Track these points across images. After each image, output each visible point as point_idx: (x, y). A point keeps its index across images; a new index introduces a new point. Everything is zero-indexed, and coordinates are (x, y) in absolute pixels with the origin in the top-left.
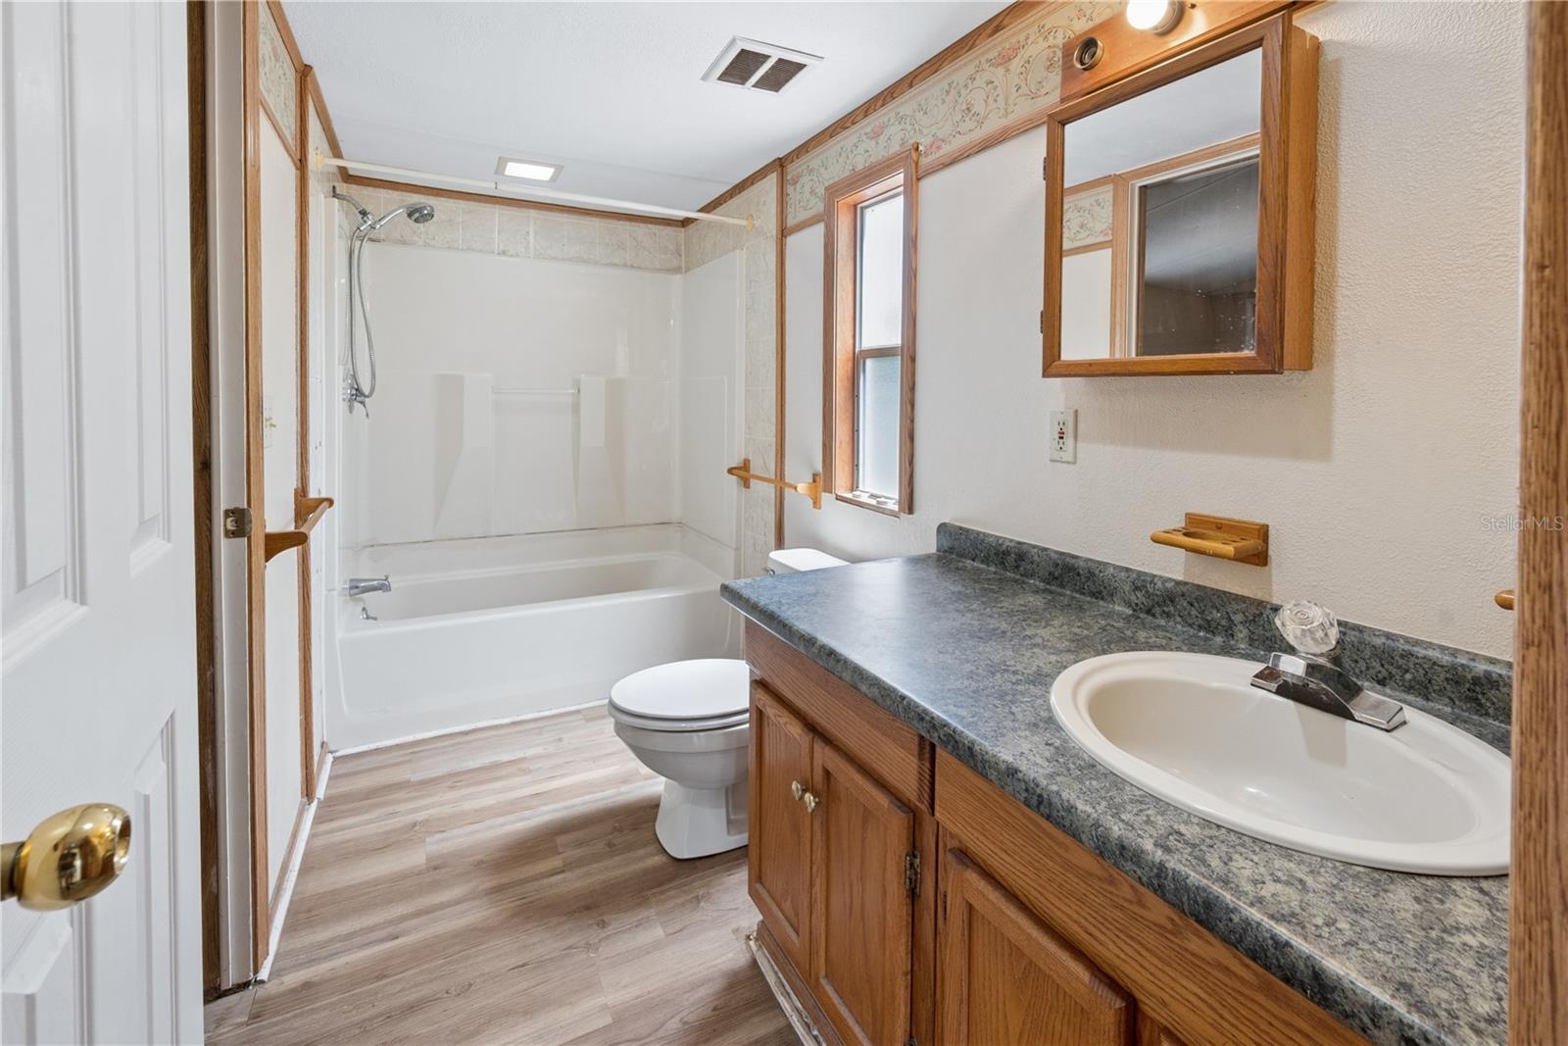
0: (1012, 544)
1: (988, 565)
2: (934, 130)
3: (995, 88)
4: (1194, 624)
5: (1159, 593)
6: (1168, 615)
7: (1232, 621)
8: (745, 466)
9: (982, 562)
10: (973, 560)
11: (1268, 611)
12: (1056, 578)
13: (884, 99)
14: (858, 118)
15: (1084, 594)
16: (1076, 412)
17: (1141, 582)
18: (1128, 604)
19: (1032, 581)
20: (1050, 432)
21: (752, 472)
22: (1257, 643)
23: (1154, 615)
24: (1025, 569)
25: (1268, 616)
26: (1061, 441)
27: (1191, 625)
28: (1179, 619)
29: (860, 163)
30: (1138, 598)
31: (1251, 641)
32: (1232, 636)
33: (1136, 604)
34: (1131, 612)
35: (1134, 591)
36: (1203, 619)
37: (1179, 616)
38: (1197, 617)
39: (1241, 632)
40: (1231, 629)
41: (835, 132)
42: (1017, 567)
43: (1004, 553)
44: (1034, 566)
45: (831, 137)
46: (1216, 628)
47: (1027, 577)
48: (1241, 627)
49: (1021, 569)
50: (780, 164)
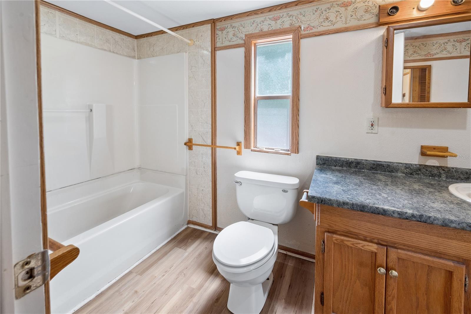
0: (354, 160)
1: (342, 167)
2: (308, 23)
3: (340, 14)
4: (427, 175)
5: (415, 168)
6: (418, 174)
7: (441, 173)
8: (190, 140)
9: (340, 167)
10: (335, 166)
11: (452, 169)
12: (374, 168)
13: (282, 7)
14: (265, 12)
15: (386, 172)
16: (378, 118)
17: (408, 166)
18: (404, 173)
19: (363, 171)
20: (367, 125)
21: (193, 143)
22: (448, 178)
23: (413, 175)
24: (360, 167)
25: (452, 170)
26: (372, 127)
27: (426, 176)
28: (422, 175)
29: (266, 29)
30: (407, 171)
31: (447, 177)
32: (441, 177)
33: (406, 173)
34: (405, 175)
35: (406, 169)
36: (431, 174)
37: (422, 174)
38: (429, 173)
39: (443, 175)
40: (440, 175)
41: (251, 14)
42: (356, 167)
43: (350, 163)
44: (364, 166)
45: (248, 16)
46: (435, 176)
47: (361, 169)
48: (444, 174)
49: (358, 167)
50: (213, 22)
